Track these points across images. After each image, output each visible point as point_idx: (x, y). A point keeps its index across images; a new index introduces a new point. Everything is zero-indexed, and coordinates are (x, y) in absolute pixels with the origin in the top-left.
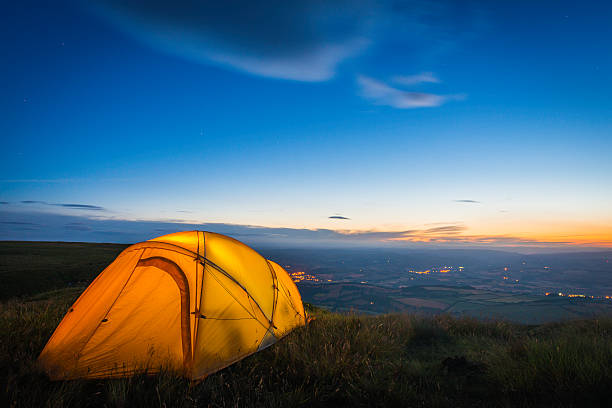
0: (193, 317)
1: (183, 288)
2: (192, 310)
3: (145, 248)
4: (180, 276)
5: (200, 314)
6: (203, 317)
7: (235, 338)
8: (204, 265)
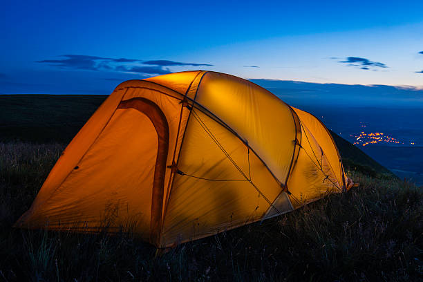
0: (168, 171)
1: (162, 135)
2: (169, 163)
3: (128, 88)
4: (161, 121)
5: (177, 170)
6: (181, 173)
7: (228, 201)
8: (190, 109)
